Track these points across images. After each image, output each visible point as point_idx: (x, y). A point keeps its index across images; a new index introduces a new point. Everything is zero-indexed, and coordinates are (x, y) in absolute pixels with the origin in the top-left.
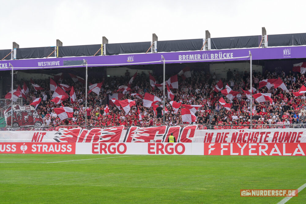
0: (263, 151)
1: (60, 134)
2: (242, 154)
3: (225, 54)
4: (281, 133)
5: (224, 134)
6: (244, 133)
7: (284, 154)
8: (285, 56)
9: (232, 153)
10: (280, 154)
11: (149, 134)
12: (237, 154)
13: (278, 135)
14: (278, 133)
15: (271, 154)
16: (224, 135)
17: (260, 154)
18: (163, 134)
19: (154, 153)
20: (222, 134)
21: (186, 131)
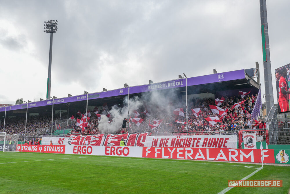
0: (189, 155)
1: (71, 139)
2: (171, 157)
3: (177, 82)
4: (210, 139)
5: (166, 139)
6: (180, 139)
7: (208, 158)
8: (220, 79)
9: (163, 156)
10: (204, 158)
11: (117, 140)
12: (168, 157)
13: (207, 140)
14: (207, 139)
15: (196, 158)
16: (166, 141)
17: (186, 158)
18: (126, 140)
19: (109, 154)
20: (164, 139)
21: (140, 137)
